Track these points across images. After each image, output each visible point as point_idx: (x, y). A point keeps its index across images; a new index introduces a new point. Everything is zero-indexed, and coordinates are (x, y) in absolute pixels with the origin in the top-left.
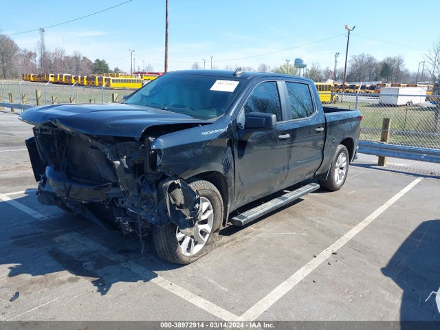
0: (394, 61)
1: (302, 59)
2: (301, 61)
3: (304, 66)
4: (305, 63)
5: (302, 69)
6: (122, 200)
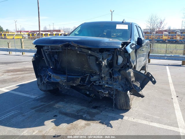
6: (99, 81)
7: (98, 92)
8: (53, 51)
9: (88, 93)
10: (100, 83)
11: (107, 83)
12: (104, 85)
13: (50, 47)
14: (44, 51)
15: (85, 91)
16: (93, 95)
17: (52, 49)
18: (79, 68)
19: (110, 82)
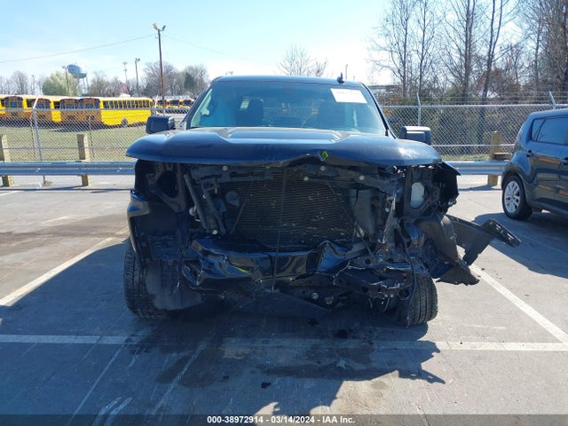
0: (196, 71)
1: (78, 65)
2: (78, 68)
3: (84, 76)
4: (83, 72)
5: (81, 80)
6: (366, 258)
7: (365, 290)
8: (235, 179)
9: (315, 296)
10: (368, 262)
11: (391, 261)
12: (382, 266)
13: (225, 168)
14: (193, 182)
15: (304, 292)
16: (333, 298)
17: (233, 175)
18: (294, 225)
19: (398, 257)
